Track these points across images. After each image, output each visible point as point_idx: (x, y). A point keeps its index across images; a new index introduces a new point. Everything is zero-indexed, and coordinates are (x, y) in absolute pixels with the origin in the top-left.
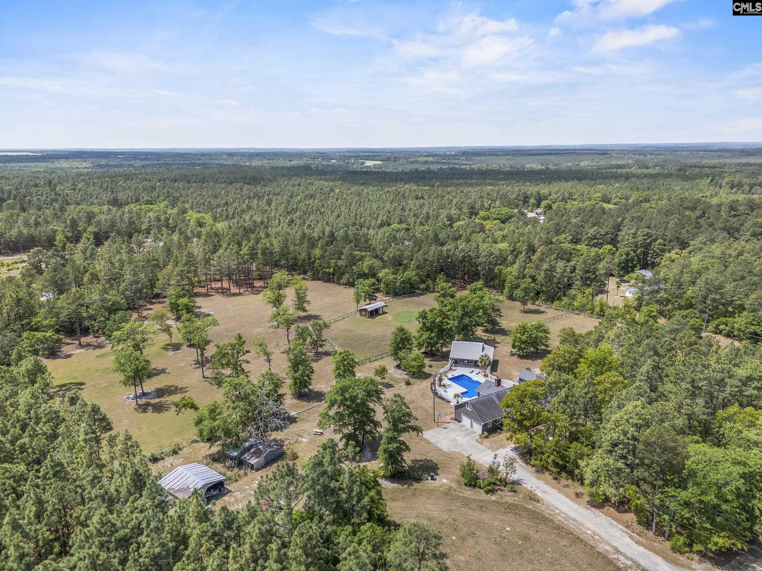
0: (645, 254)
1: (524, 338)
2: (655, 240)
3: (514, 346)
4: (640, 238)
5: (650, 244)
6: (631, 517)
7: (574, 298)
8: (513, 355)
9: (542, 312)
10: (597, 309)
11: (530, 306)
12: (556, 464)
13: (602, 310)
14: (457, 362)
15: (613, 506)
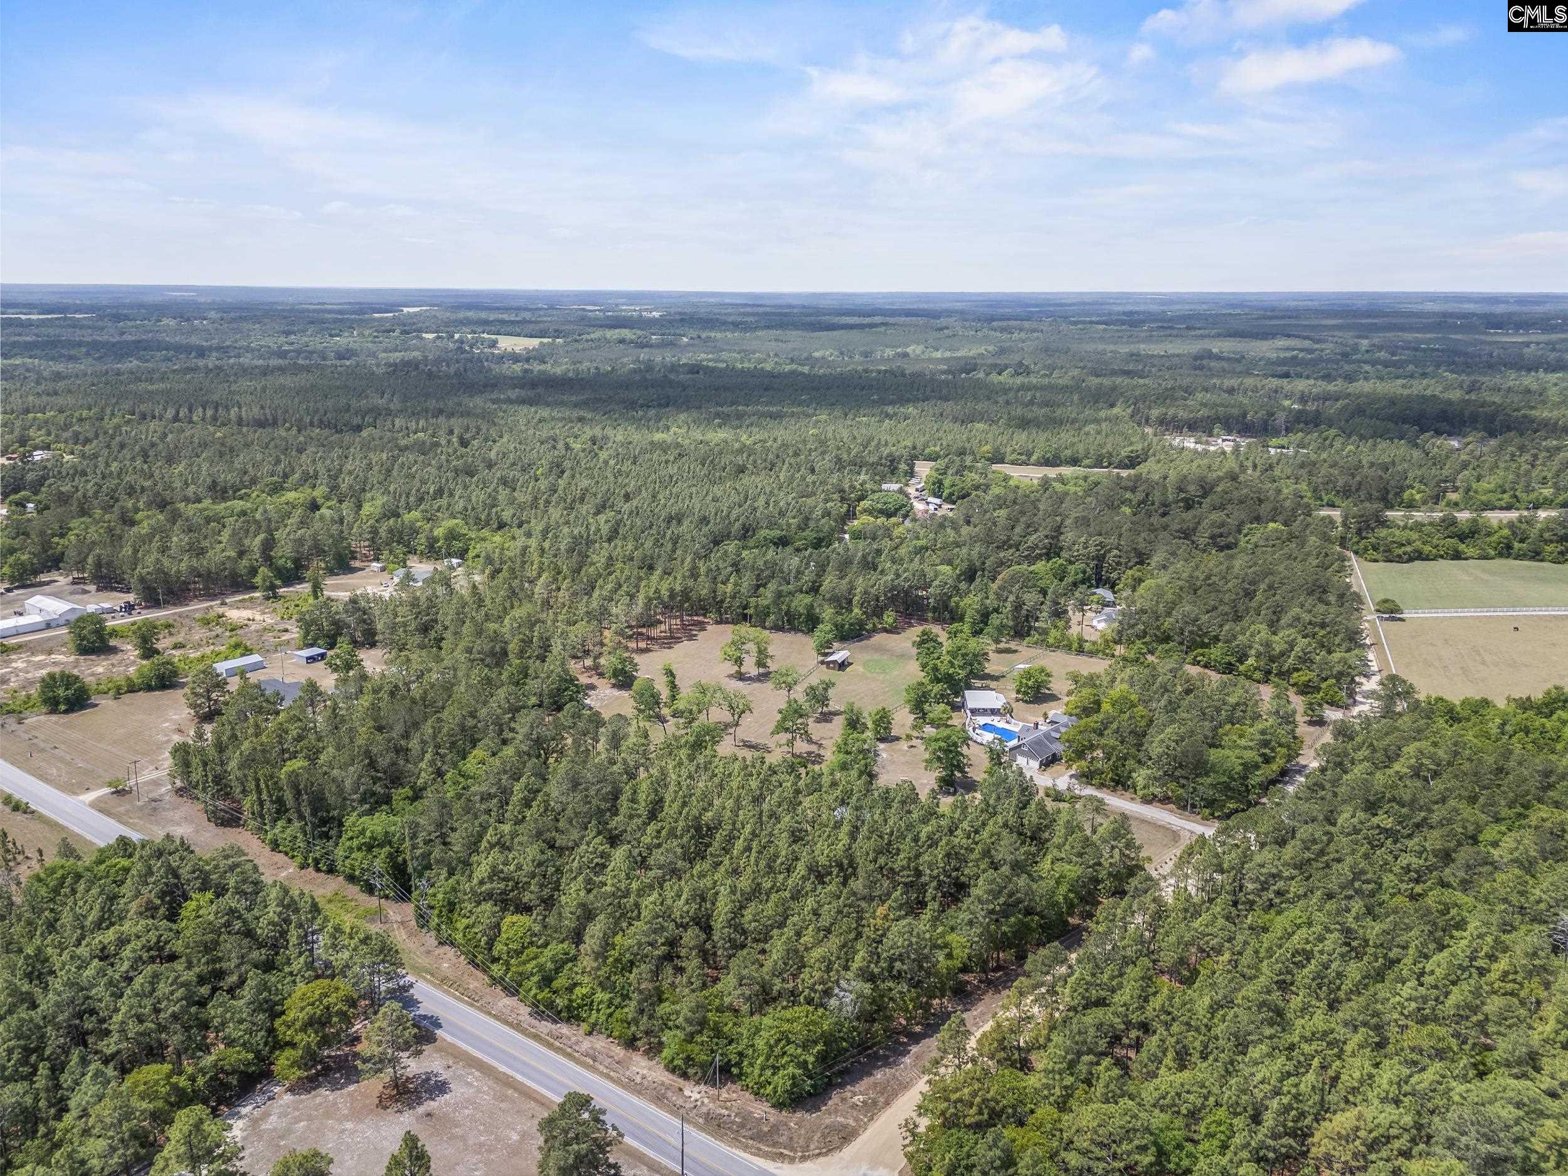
0: (1098, 568)
1: (1030, 683)
2: (1110, 551)
3: (1018, 692)
4: (1092, 549)
5: (1104, 556)
6: (1172, 806)
7: (1045, 632)
8: (1017, 700)
9: (1016, 651)
10: (1075, 645)
11: (1002, 646)
12: (1112, 780)
13: (1081, 646)
14: (974, 712)
15: (1160, 801)
